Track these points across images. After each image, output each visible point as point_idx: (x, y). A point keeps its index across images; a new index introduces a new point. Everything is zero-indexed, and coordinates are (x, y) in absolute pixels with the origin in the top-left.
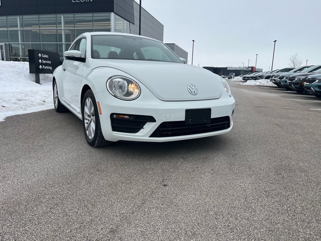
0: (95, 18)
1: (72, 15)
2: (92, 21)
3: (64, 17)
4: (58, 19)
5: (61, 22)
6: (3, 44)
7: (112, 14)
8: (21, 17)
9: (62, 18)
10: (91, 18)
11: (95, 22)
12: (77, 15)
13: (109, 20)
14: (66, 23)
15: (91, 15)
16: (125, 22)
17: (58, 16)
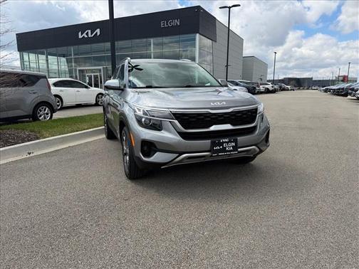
4: (148, 42)
5: (151, 44)
6: (101, 67)
7: (198, 35)
13: (194, 39)
16: (209, 40)
17: (149, 39)
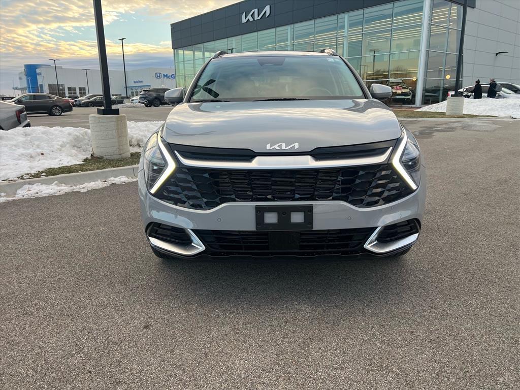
0: (396, 10)
1: (361, 12)
2: (391, 16)
3: (350, 17)
4: (339, 21)
5: (344, 25)
8: (292, 26)
9: (346, 18)
10: (390, 12)
11: (395, 17)
12: (367, 10)
14: (351, 25)
15: (390, 6)
17: (340, 16)
